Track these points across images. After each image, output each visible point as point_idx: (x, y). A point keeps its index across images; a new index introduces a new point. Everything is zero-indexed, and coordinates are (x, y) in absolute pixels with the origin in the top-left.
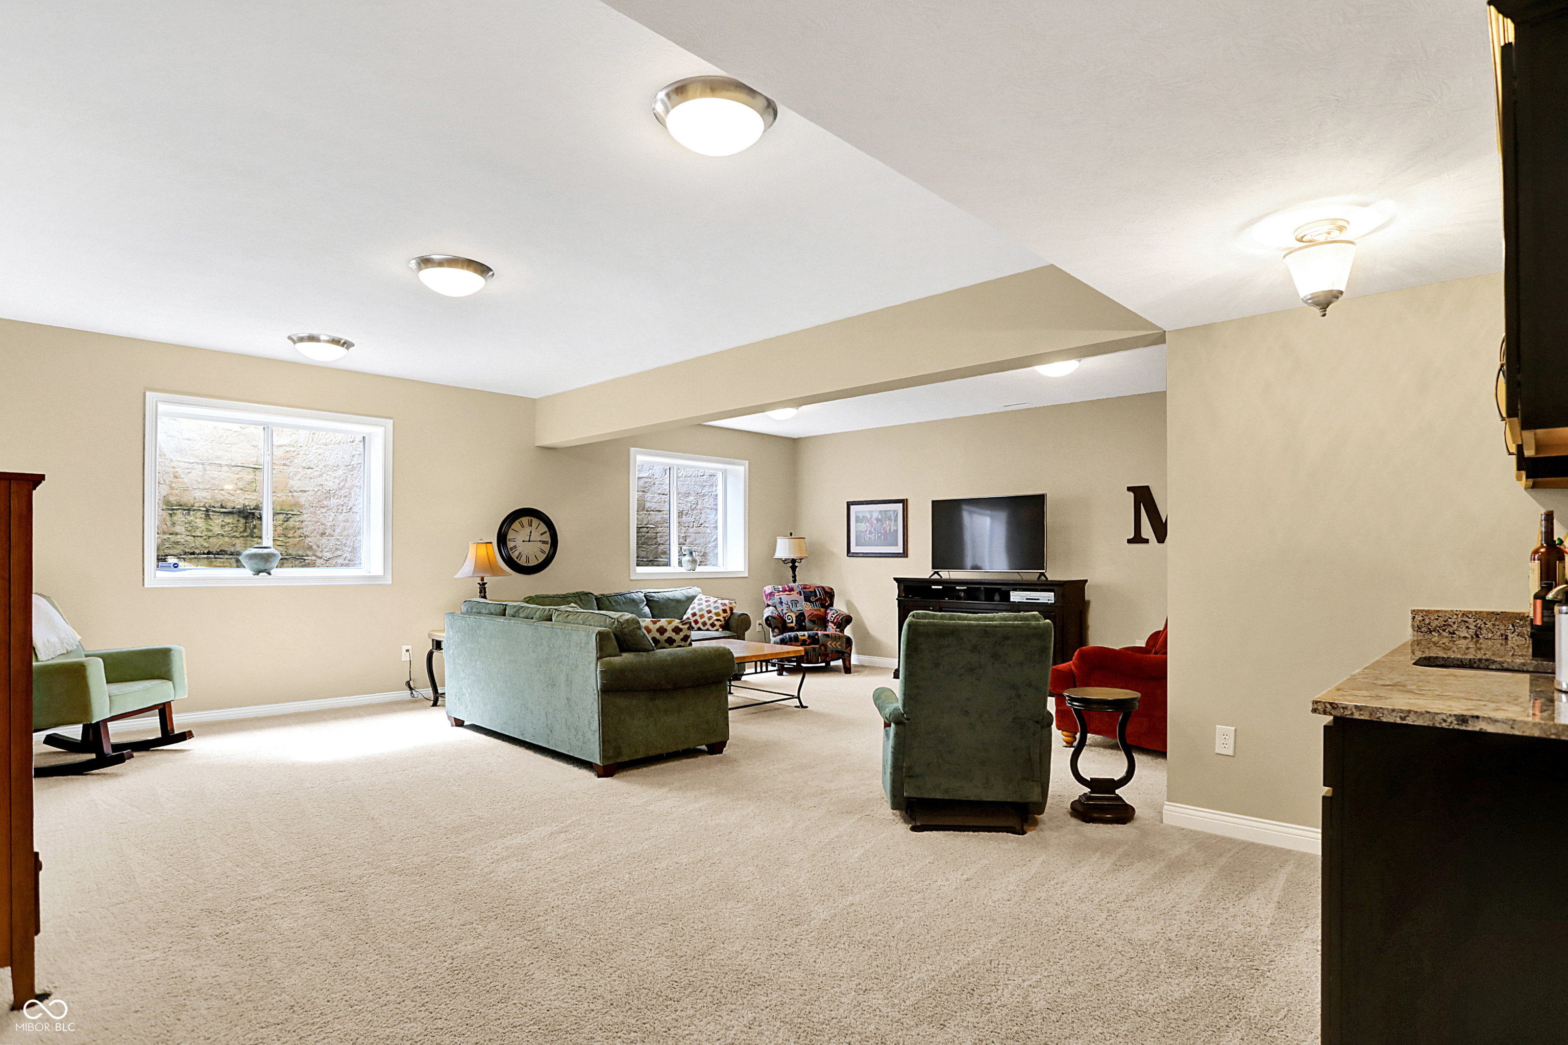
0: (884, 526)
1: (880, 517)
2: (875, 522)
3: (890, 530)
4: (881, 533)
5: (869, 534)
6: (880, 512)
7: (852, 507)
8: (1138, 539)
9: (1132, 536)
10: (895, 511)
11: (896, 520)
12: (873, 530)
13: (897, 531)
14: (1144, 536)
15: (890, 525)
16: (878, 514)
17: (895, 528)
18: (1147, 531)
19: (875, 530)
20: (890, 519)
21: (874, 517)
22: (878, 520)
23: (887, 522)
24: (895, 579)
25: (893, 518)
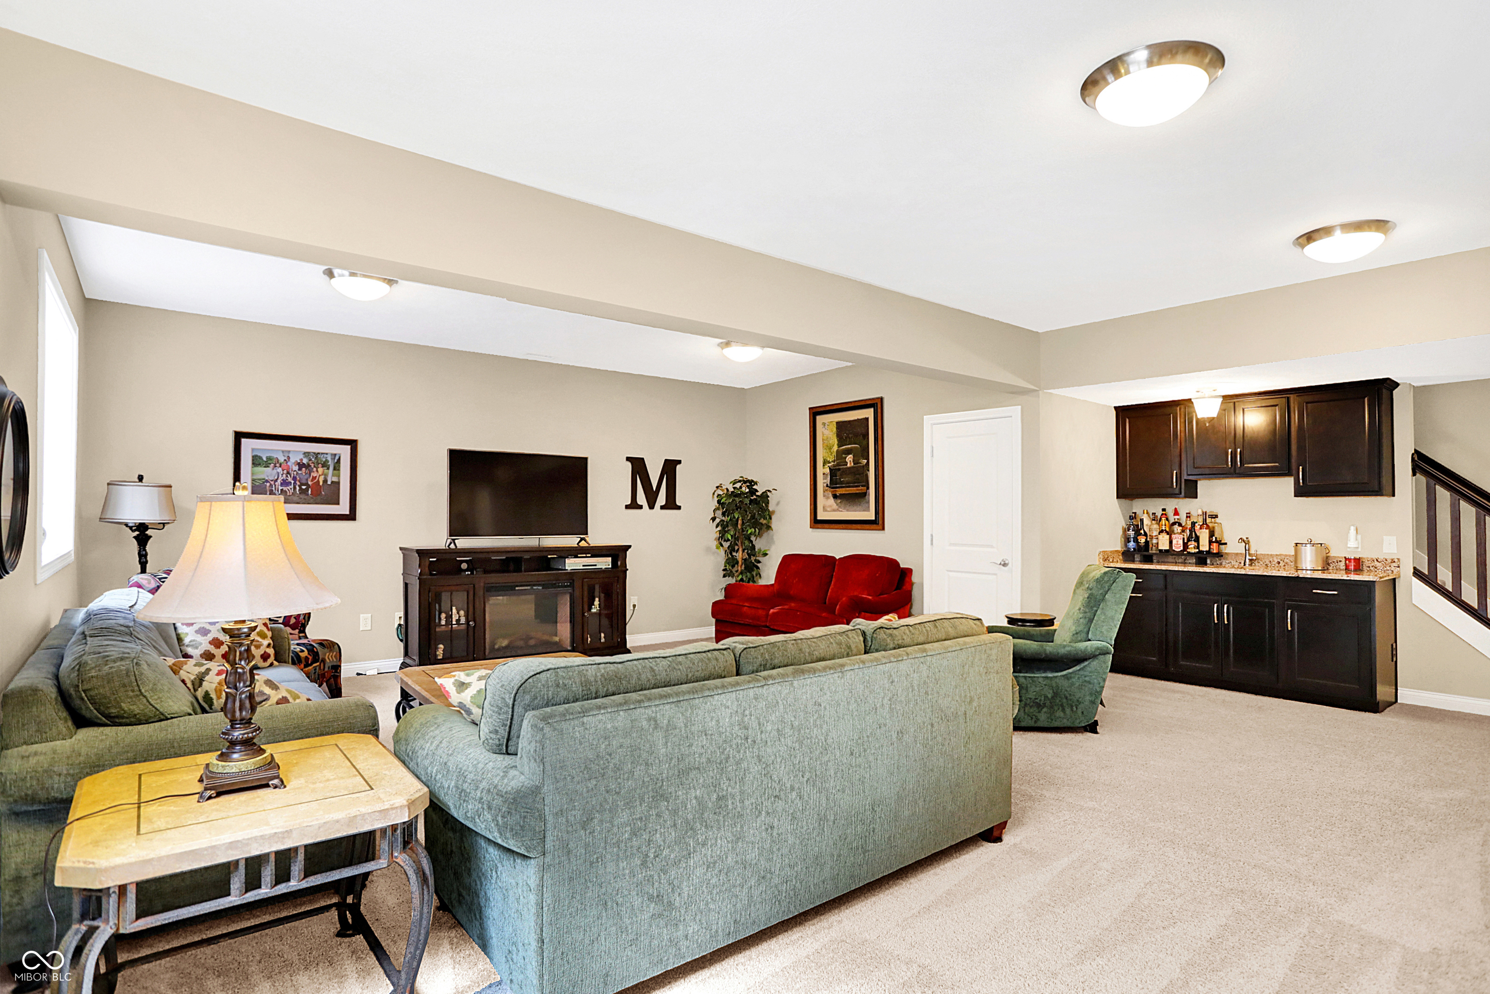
0: (314, 474)
1: (305, 461)
2: (296, 468)
3: (325, 481)
4: (307, 484)
5: (282, 484)
6: (306, 454)
7: (244, 441)
8: (634, 505)
9: (629, 503)
10: (335, 455)
11: (337, 467)
12: (290, 479)
13: (338, 483)
14: (639, 502)
15: (326, 475)
16: (302, 456)
17: (335, 479)
18: (641, 499)
19: (294, 479)
20: (325, 465)
21: (292, 460)
22: (301, 466)
23: (320, 470)
24: (401, 549)
25: (331, 464)
